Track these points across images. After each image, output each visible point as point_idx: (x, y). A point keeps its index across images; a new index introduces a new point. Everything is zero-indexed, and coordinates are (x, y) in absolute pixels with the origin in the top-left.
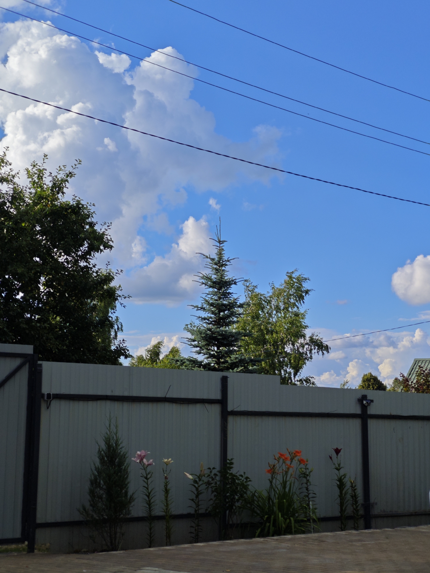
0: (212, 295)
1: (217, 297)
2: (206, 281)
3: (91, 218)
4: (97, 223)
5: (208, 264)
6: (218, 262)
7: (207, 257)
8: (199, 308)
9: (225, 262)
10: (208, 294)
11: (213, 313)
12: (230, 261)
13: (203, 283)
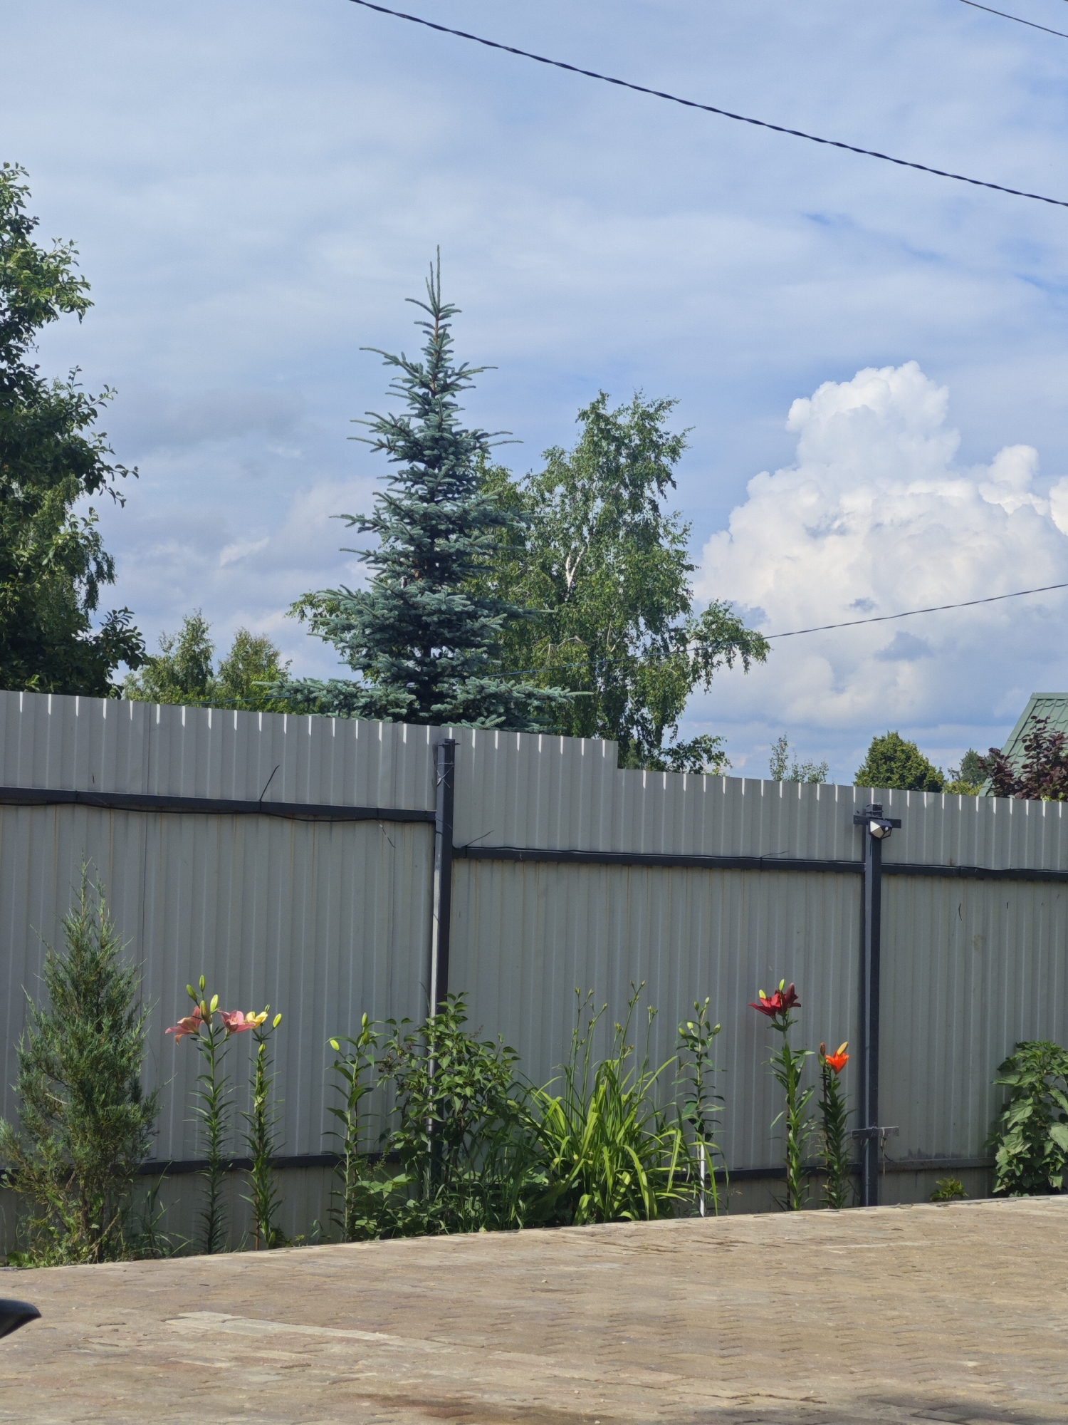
0: (409, 484)
2: (390, 437)
5: (400, 383)
6: (430, 377)
7: (395, 361)
8: (368, 522)
9: (453, 378)
10: (396, 479)
12: (469, 376)
13: (382, 446)
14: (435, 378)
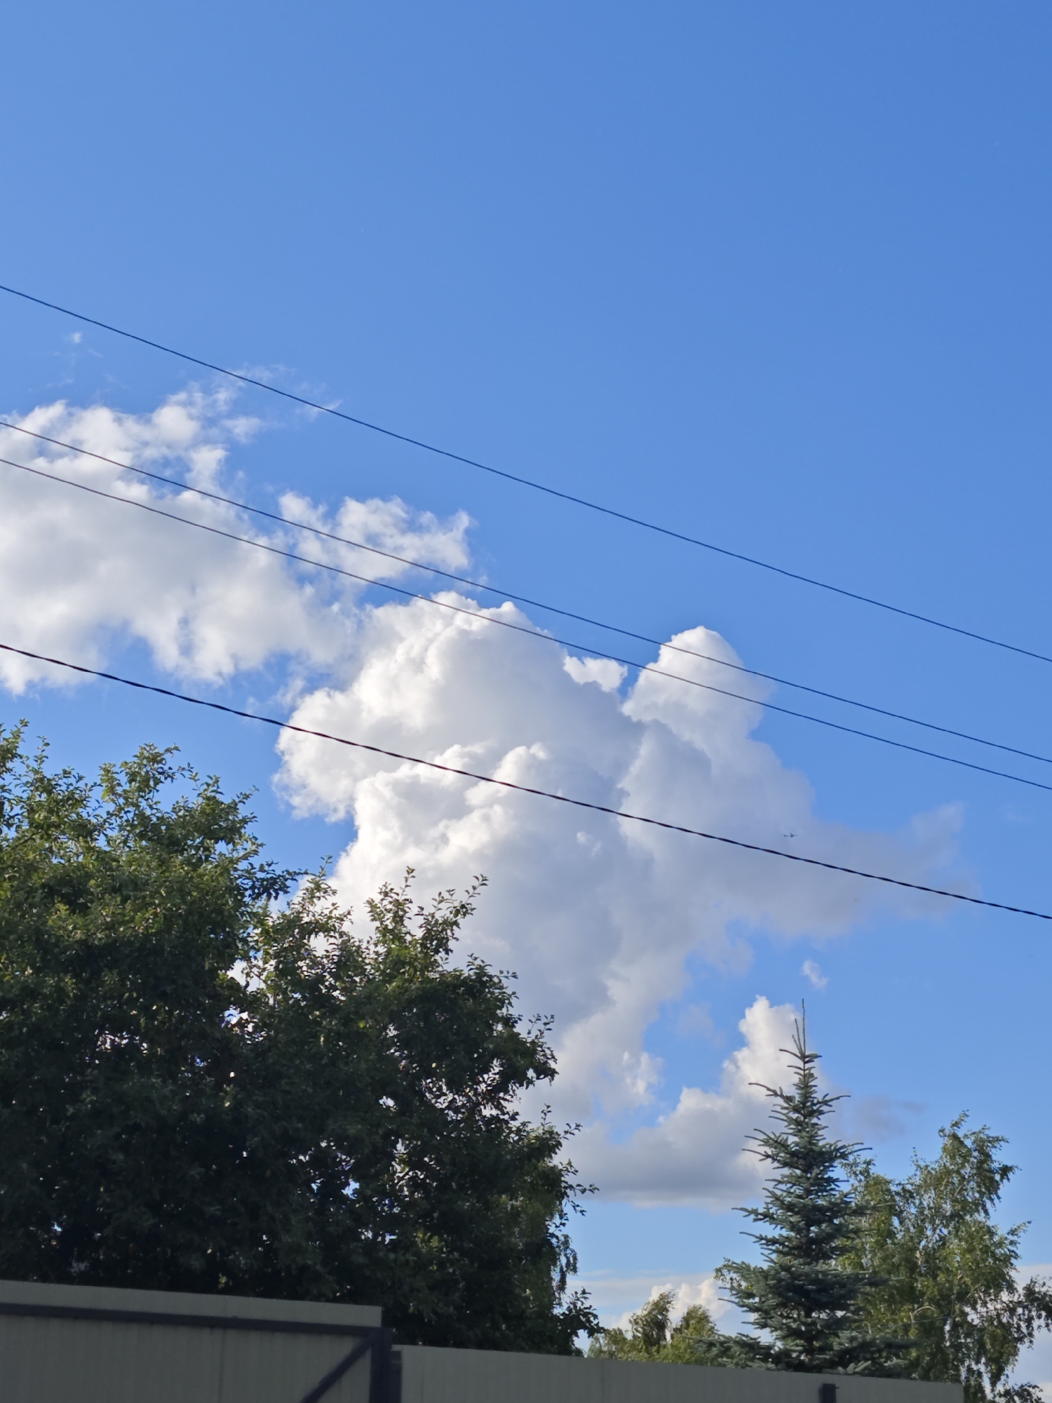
0: (789, 1185)
1: (801, 1188)
2: (773, 1150)
3: (507, 1008)
4: (520, 1020)
5: (778, 1109)
6: (801, 1105)
7: (775, 1094)
8: (761, 1214)
9: (818, 1106)
10: (780, 1182)
11: (793, 1227)
12: (829, 1103)
13: (768, 1156)
14: (804, 1107)
